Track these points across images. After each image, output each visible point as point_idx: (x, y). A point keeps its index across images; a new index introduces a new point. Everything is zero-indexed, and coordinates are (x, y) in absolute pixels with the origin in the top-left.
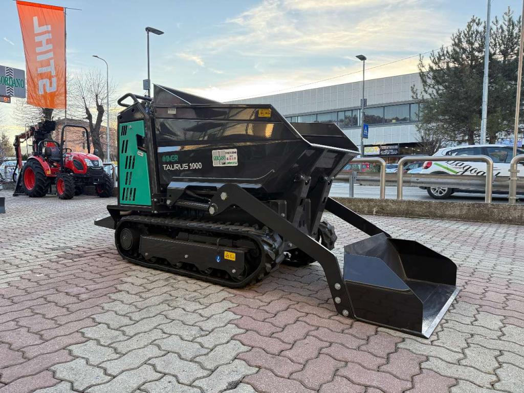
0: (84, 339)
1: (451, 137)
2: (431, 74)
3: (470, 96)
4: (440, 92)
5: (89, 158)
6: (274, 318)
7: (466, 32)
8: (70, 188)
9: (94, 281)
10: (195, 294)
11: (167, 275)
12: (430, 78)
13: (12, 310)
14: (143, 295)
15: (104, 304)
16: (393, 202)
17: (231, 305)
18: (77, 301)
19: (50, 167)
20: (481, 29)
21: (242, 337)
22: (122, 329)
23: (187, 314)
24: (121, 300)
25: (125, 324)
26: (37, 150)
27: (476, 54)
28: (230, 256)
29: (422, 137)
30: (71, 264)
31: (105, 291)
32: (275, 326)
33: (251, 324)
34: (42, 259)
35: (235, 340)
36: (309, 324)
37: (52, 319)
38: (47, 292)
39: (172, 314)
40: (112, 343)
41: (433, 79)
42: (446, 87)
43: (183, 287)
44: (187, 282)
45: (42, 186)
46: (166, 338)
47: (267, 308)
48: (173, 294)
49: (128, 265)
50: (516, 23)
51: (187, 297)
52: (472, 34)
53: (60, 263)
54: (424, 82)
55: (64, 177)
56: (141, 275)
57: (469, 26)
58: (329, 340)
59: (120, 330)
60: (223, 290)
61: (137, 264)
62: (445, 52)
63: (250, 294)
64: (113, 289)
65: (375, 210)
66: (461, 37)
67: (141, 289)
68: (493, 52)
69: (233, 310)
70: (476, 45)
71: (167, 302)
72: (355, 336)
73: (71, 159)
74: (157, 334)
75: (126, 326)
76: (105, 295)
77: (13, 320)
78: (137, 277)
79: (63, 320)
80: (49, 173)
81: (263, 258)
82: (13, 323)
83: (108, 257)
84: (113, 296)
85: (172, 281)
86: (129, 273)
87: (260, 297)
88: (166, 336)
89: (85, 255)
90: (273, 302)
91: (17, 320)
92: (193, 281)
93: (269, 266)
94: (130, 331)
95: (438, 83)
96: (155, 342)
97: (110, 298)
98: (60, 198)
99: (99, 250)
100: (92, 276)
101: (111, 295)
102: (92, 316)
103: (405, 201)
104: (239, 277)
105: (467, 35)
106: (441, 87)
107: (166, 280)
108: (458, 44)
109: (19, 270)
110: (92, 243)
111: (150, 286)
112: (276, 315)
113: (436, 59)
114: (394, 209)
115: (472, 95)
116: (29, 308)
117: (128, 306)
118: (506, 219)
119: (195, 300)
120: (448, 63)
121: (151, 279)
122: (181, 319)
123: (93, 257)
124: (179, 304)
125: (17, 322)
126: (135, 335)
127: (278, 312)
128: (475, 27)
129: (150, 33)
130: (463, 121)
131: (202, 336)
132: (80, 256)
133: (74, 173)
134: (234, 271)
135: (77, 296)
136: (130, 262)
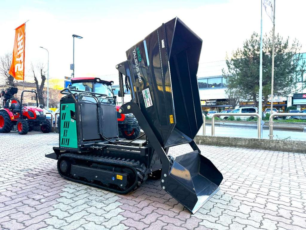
0: (46, 225)
1: (244, 97)
2: (233, 62)
3: (253, 75)
4: (237, 72)
5: (38, 110)
6: (142, 211)
7: (251, 41)
8: (26, 128)
9: (47, 191)
10: (101, 198)
11: (86, 187)
12: (232, 65)
13: (6, 210)
14: (74, 199)
15: (54, 205)
16: (210, 137)
17: (120, 204)
18: (39, 203)
19: (14, 115)
20: (258, 39)
21: (125, 222)
22: (65, 219)
23: (98, 210)
24: (63, 202)
25: (66, 216)
26: (6, 105)
27: (256, 52)
28: (120, 177)
29: (229, 96)
30: (33, 181)
31: (54, 197)
32: (141, 215)
33: (130, 215)
34: (16, 177)
35: (121, 223)
36: (158, 214)
37: (28, 214)
38: (23, 199)
39: (90, 210)
40: (60, 227)
41: (234, 65)
42: (241, 70)
43: (95, 194)
44: (97, 191)
45: (8, 126)
46: (88, 223)
47: (138, 206)
48: (89, 198)
49: (64, 180)
50: (276, 37)
51: (97, 200)
52: (254, 41)
53: (26, 180)
54: (229, 67)
55: (22, 121)
56: (72, 187)
57: (252, 37)
58: (167, 222)
59: (64, 220)
60: (115, 195)
61: (69, 180)
62: (240, 51)
63: (129, 198)
64: (58, 196)
65: (200, 141)
66: (248, 43)
67: (73, 195)
68: (264, 51)
69: (121, 207)
70: (256, 48)
71: (87, 203)
72: (180, 219)
73: (27, 111)
74: (82, 221)
75: (67, 217)
76: (54, 199)
77: (7, 216)
78: (70, 188)
79: (33, 215)
80: (13, 118)
81: (137, 179)
82: (8, 217)
83: (53, 176)
84: (58, 200)
85: (89, 190)
86: (65, 186)
87: (135, 199)
88: (88, 222)
89: (40, 174)
90: (141, 202)
91: (9, 215)
92: (100, 190)
93: (139, 182)
94: (69, 220)
95: (236, 67)
96: (82, 226)
97: (57, 201)
98: (19, 133)
99: (47, 171)
100: (45, 188)
101: (57, 199)
102: (49, 212)
103: (216, 137)
104: (124, 188)
105: (251, 42)
106: (238, 70)
107: (86, 190)
108: (246, 46)
109: (5, 185)
110: (42, 166)
111: (77, 194)
112: (142, 209)
113: (235, 54)
114: (210, 141)
115: (254, 75)
116: (15, 208)
117: (67, 206)
118: (268, 147)
119: (101, 201)
120: (241, 57)
121: (78, 189)
122: (95, 213)
123: (45, 175)
124: (93, 204)
125: (10, 216)
126: (72, 222)
127: (144, 207)
128: (255, 38)
129: (75, 38)
130: (250, 88)
131: (105, 222)
132: (37, 175)
133: (28, 119)
134: (121, 185)
135: (39, 200)
136: (65, 179)
